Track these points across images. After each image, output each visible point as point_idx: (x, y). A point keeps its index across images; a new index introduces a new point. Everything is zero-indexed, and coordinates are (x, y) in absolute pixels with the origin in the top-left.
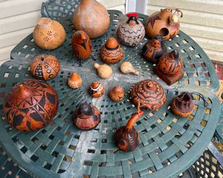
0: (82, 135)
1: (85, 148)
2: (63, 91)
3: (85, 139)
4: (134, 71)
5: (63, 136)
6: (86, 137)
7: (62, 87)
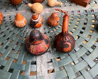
0: (38, 60)
1: (45, 70)
2: (9, 31)
3: (42, 63)
4: (58, 3)
5: (21, 66)
6: (42, 60)
7: (7, 28)
